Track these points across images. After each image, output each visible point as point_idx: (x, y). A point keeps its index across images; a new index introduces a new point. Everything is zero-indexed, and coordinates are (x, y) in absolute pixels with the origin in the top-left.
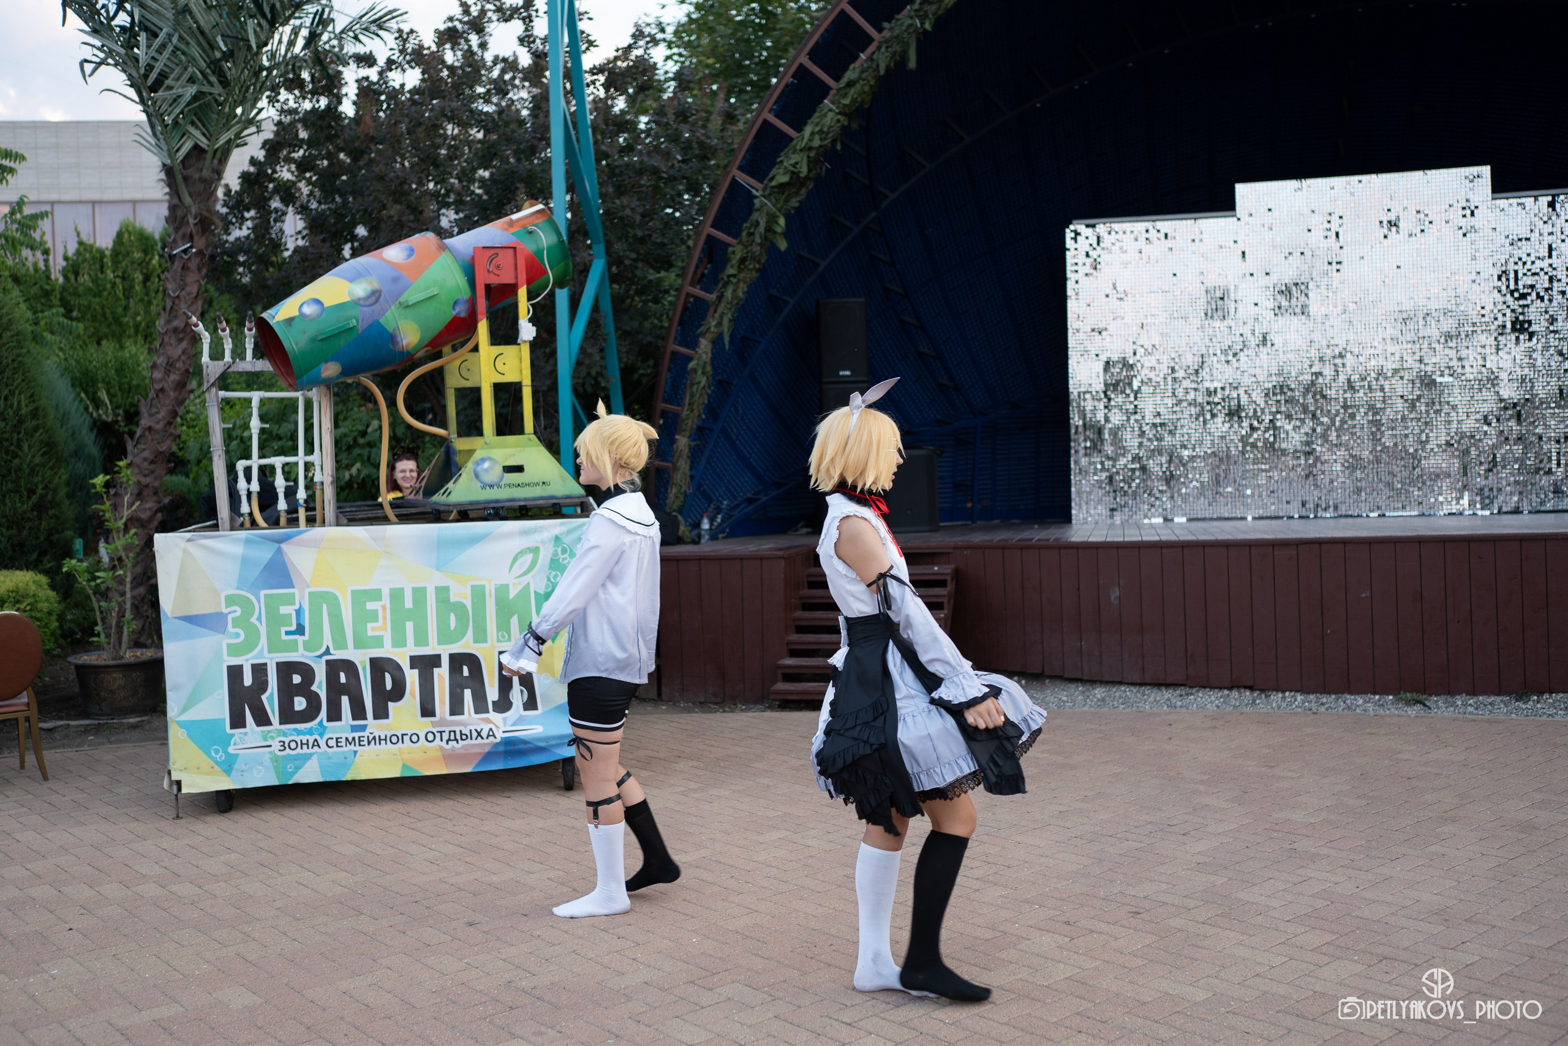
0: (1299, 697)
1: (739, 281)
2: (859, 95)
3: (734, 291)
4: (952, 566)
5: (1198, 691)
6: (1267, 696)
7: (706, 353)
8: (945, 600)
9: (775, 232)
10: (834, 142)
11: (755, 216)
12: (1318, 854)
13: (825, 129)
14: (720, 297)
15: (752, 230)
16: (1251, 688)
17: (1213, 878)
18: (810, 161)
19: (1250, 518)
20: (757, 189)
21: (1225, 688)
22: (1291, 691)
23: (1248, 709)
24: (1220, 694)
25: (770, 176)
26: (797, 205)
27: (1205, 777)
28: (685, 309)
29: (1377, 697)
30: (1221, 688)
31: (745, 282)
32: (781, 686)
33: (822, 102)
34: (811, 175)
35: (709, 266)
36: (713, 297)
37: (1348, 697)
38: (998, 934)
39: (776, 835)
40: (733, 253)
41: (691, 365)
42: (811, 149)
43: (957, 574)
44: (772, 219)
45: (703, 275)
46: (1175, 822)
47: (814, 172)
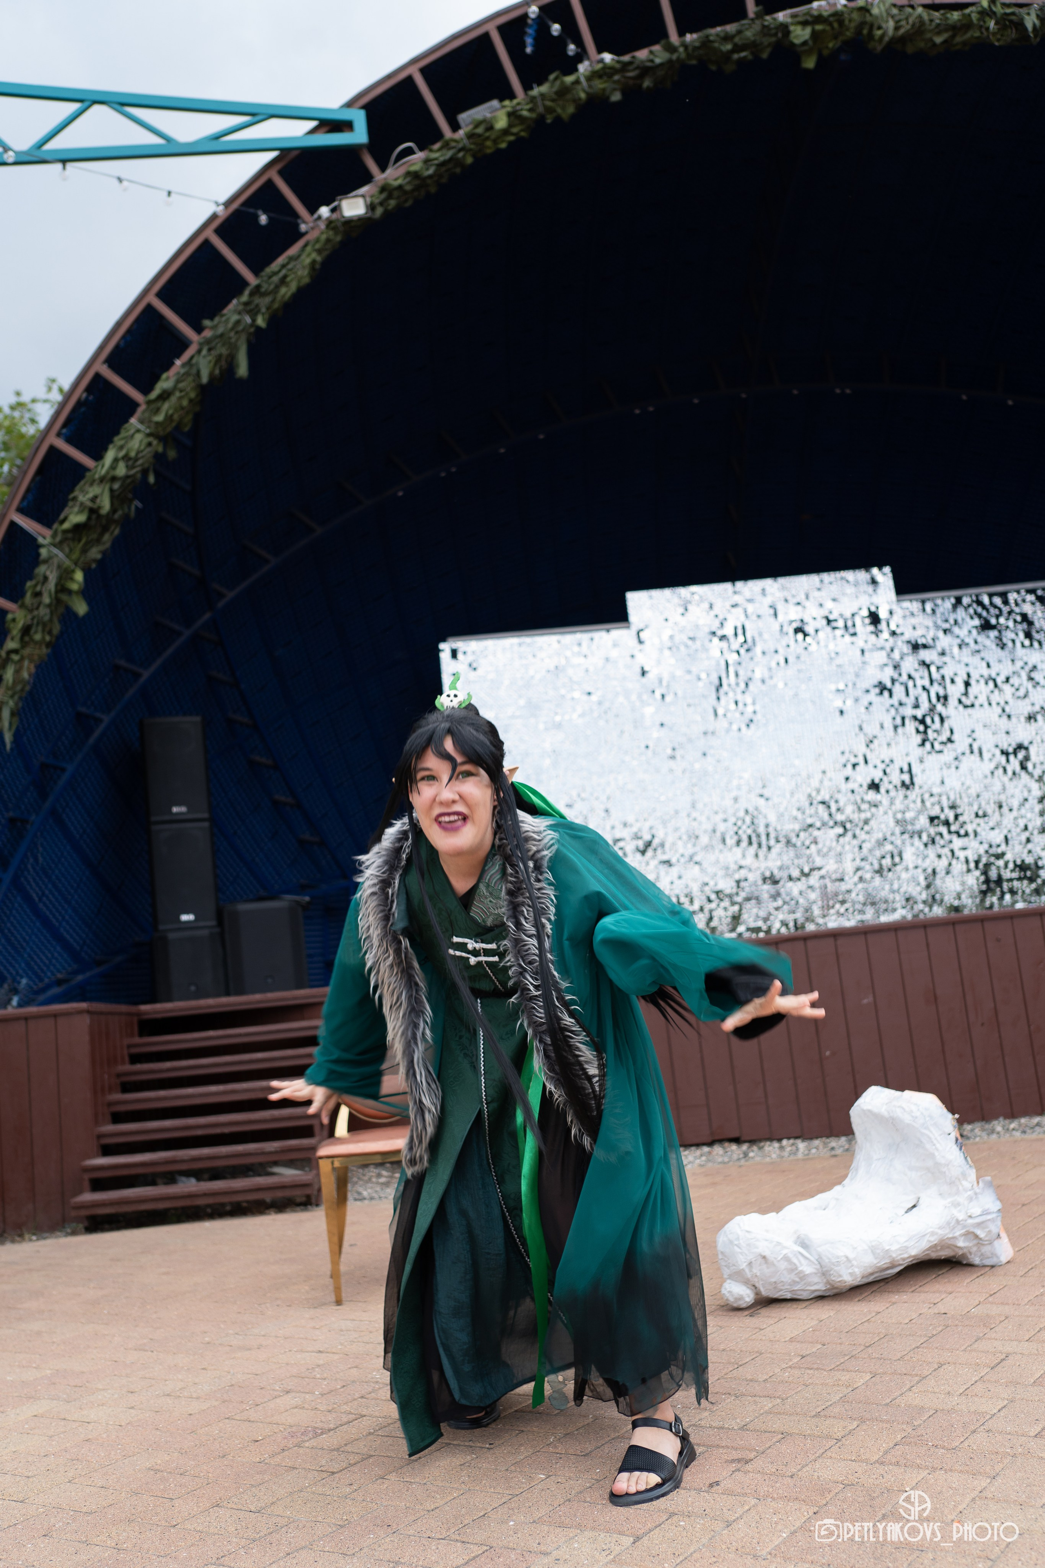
0: (801, 1145)
1: (23, 658)
2: (176, 410)
3: (17, 672)
6: (760, 1148)
9: (70, 591)
10: (145, 472)
11: (42, 570)
13: (133, 454)
15: (38, 589)
16: (737, 1141)
18: (112, 497)
20: (43, 535)
21: (704, 1144)
22: (789, 1138)
23: (742, 1166)
24: (698, 1152)
25: (61, 516)
26: (99, 556)
30: (698, 1145)
31: (31, 660)
32: (88, 1197)
33: (126, 421)
34: (116, 516)
40: (14, 621)
42: (114, 479)
44: (65, 574)
47: (120, 513)
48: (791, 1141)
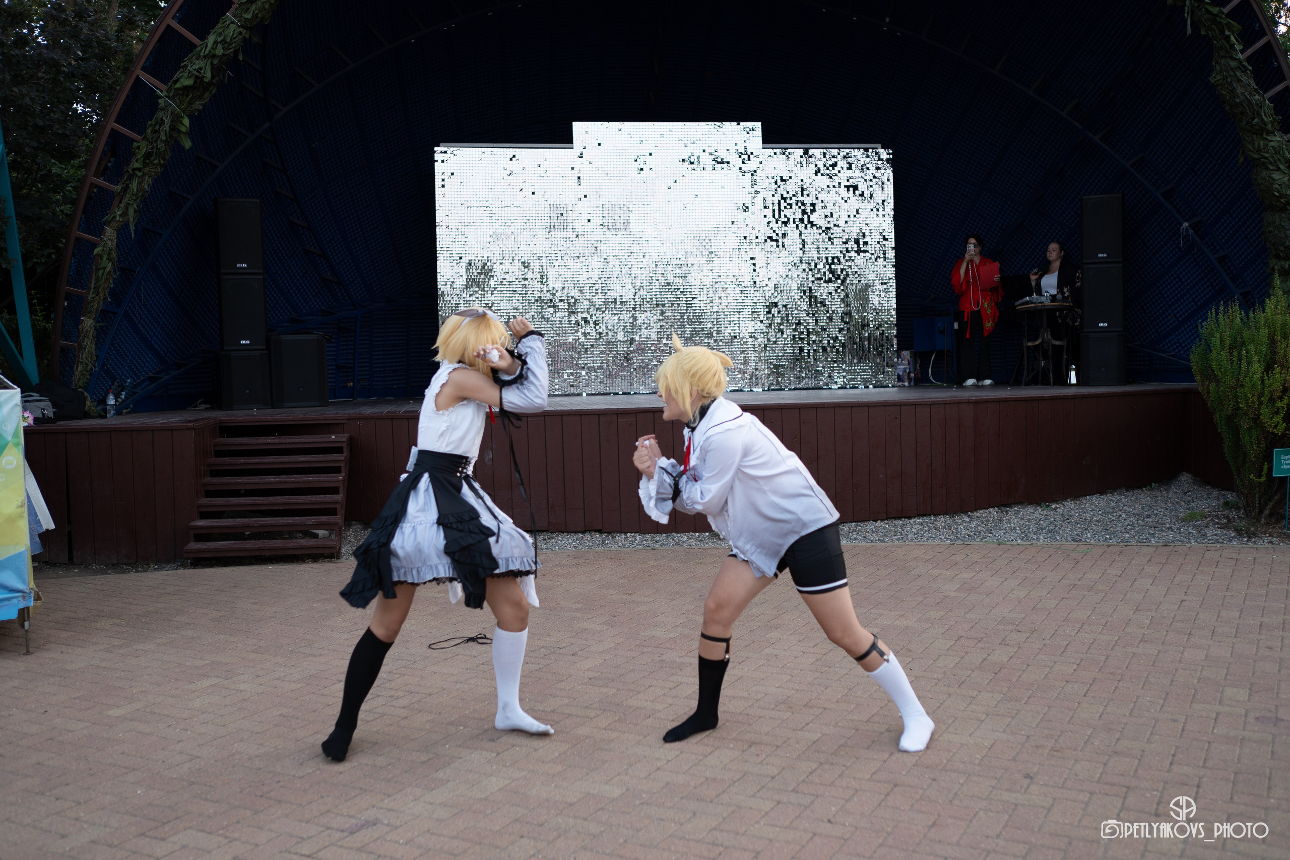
0: (638, 537)
1: (144, 174)
2: (260, 12)
3: (139, 183)
4: (347, 435)
5: (558, 536)
6: (613, 537)
7: (112, 241)
8: (343, 465)
9: (179, 131)
10: (236, 52)
11: (160, 114)
12: (683, 663)
13: (228, 40)
14: (125, 189)
15: (157, 128)
16: (600, 531)
17: (605, 690)
18: (213, 68)
19: (584, 394)
20: (161, 89)
21: (579, 532)
22: (631, 533)
23: (600, 548)
24: (575, 537)
25: (175, 78)
26: (201, 107)
27: (579, 606)
28: (89, 198)
29: (697, 534)
30: (576, 532)
31: (149, 177)
32: (193, 546)
33: (224, 14)
34: (214, 81)
35: (112, 160)
36: (118, 188)
37: (675, 535)
38: (432, 756)
39: (206, 683)
40: (138, 148)
41: (96, 251)
42: (214, 56)
43: (351, 440)
44: (176, 119)
45: (106, 168)
46: (563, 645)
47: (217, 78)
48: (633, 534)
